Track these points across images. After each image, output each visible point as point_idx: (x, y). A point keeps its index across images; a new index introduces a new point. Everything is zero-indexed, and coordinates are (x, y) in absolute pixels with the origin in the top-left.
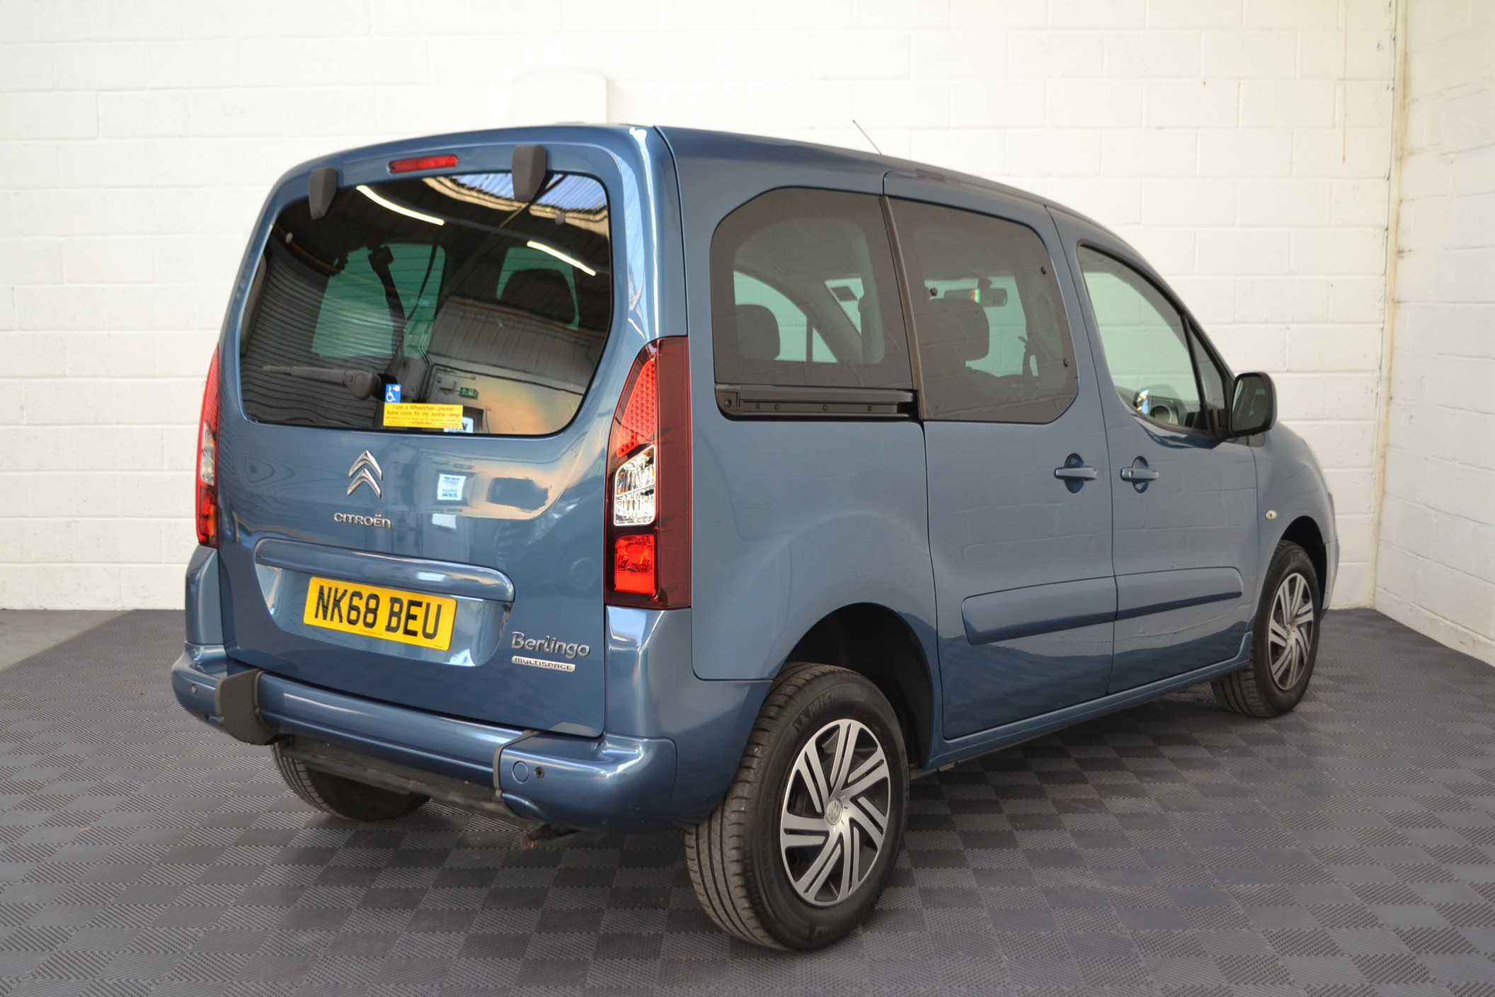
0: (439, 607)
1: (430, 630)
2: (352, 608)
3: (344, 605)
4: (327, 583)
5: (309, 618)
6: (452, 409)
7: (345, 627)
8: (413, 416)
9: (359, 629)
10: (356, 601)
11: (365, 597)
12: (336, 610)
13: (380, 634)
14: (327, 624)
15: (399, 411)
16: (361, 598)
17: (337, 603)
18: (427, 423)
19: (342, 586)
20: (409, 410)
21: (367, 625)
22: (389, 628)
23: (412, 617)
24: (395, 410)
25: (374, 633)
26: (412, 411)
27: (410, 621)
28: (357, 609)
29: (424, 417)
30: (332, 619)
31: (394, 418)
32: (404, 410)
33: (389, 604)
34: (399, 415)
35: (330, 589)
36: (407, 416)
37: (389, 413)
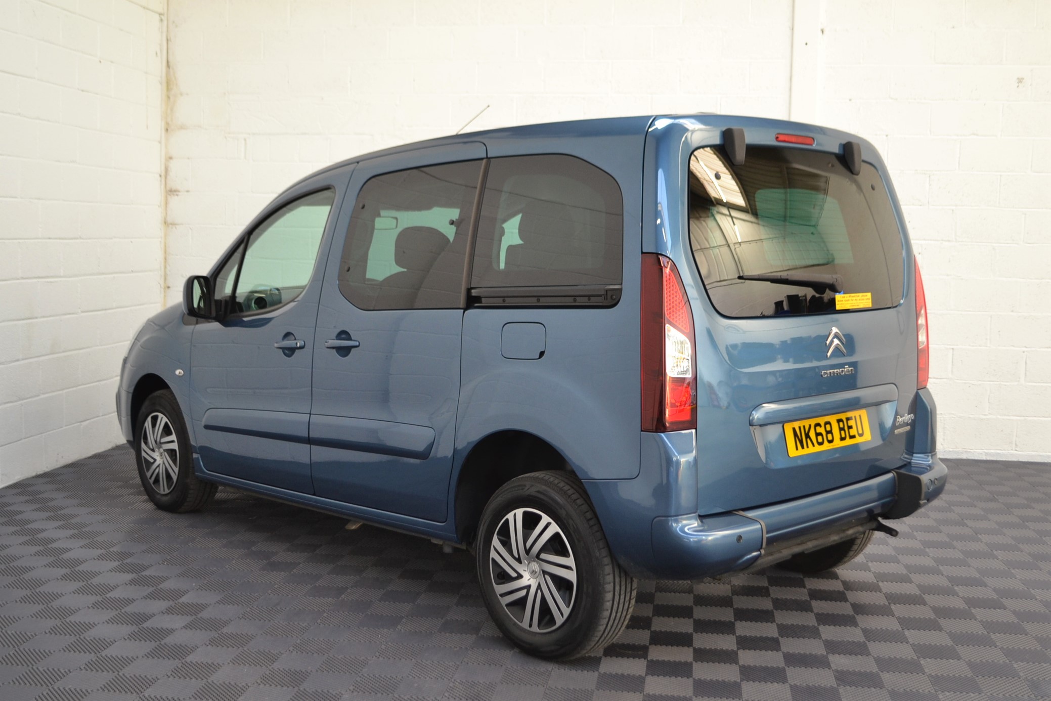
0: (860, 416)
1: (860, 432)
2: (818, 434)
3: (812, 434)
4: (796, 425)
5: (793, 451)
6: (866, 296)
7: (818, 448)
8: (850, 302)
9: (826, 446)
10: (819, 430)
11: (823, 425)
12: (808, 440)
13: (838, 444)
14: (806, 451)
15: (844, 299)
16: (820, 426)
17: (807, 436)
18: (857, 305)
19: (806, 423)
20: (848, 299)
21: (830, 442)
22: (842, 439)
23: (850, 427)
24: (841, 299)
25: (835, 445)
26: (850, 299)
27: (851, 430)
28: (820, 434)
29: (856, 302)
30: (808, 447)
31: (841, 304)
32: (846, 299)
33: (837, 424)
34: (843, 302)
35: (800, 428)
36: (848, 302)
37: (838, 301)
